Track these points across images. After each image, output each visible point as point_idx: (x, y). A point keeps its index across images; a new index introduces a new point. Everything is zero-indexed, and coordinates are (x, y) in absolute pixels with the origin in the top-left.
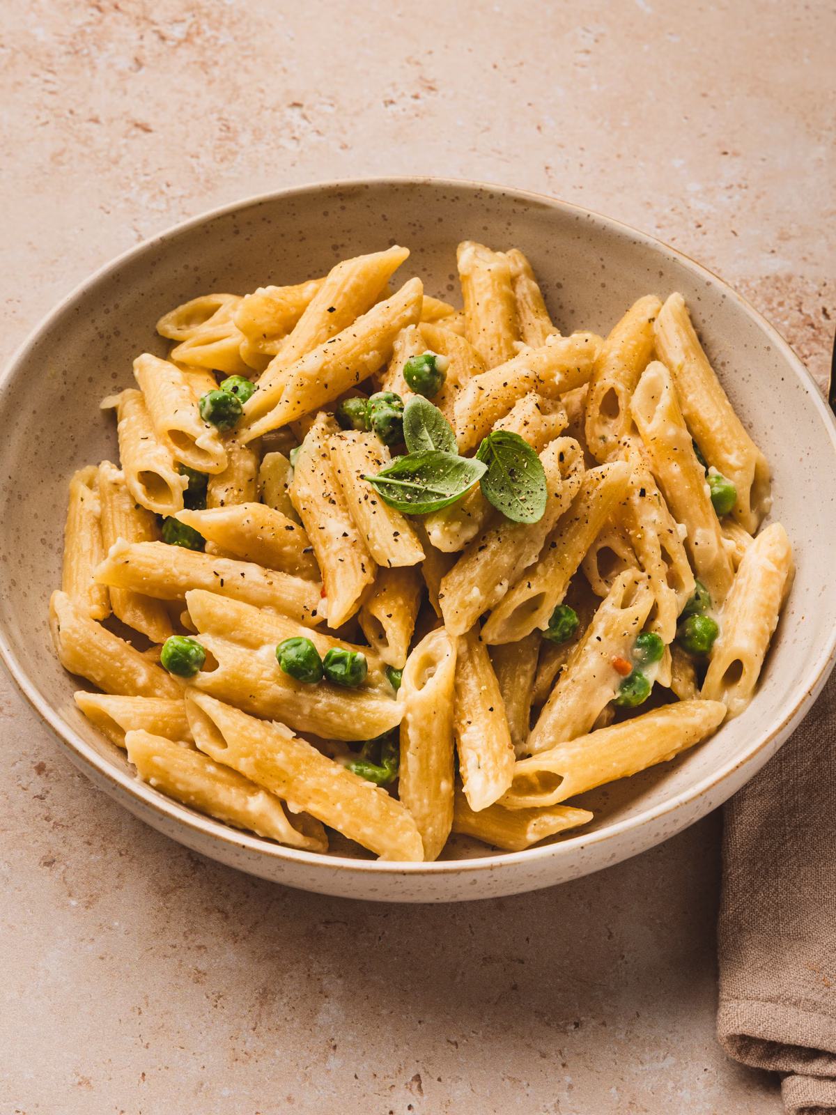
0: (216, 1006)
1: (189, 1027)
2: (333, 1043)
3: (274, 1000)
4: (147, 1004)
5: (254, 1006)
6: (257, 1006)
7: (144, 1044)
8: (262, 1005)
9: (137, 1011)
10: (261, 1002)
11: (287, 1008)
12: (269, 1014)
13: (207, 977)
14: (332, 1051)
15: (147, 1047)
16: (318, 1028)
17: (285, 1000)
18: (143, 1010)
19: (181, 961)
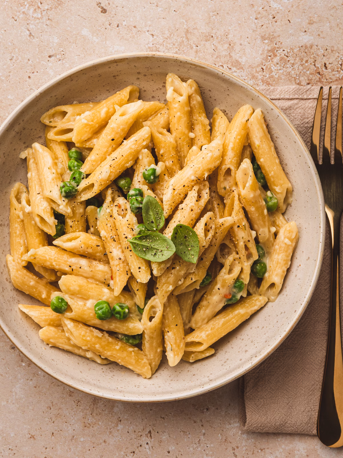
0: (77, 405)
1: (68, 414)
2: (120, 419)
3: (98, 402)
4: (53, 406)
5: (91, 405)
6: (92, 405)
7: (52, 421)
8: (94, 404)
9: (49, 408)
10: (93, 403)
11: (103, 405)
12: (97, 408)
13: (74, 394)
14: (120, 422)
15: (54, 423)
16: (114, 414)
17: (102, 402)
18: (51, 408)
19: (64, 387)
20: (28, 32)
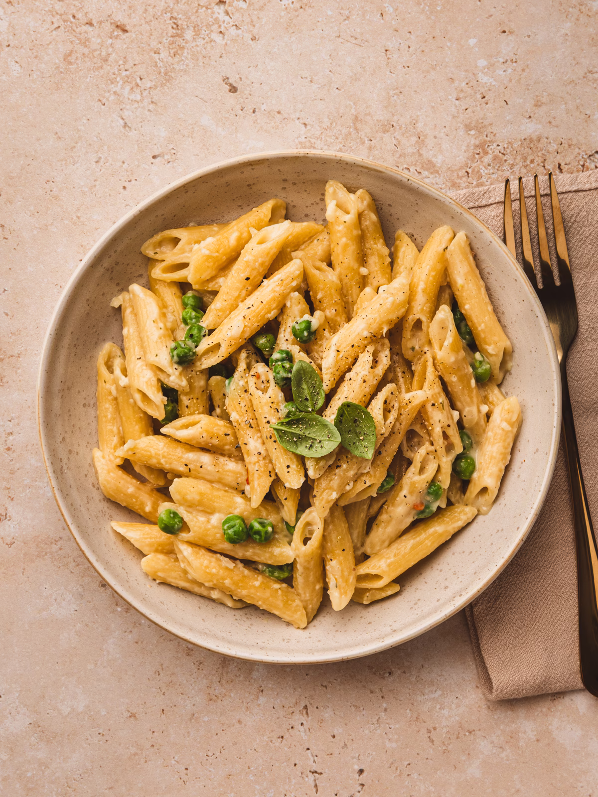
0: (199, 669)
1: (185, 681)
2: (261, 689)
4: (162, 669)
5: (219, 668)
6: (221, 668)
7: (162, 693)
8: (223, 667)
9: (157, 674)
11: (236, 669)
12: (227, 673)
13: (193, 652)
14: (261, 693)
15: (164, 695)
16: (253, 680)
17: (235, 664)
18: (161, 672)
19: (179, 643)
20: (122, 122)
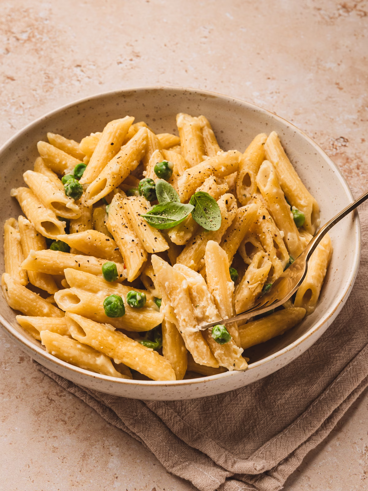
0: (63, 462)
1: (51, 472)
2: (116, 476)
3: (89, 458)
4: (32, 463)
5: (80, 461)
6: (81, 461)
7: (32, 480)
8: (83, 460)
9: (28, 466)
10: (83, 459)
11: (95, 461)
12: (87, 465)
13: (58, 450)
14: (116, 479)
15: (33, 482)
16: (109, 470)
17: (94, 458)
18: (30, 465)
19: (46, 443)
